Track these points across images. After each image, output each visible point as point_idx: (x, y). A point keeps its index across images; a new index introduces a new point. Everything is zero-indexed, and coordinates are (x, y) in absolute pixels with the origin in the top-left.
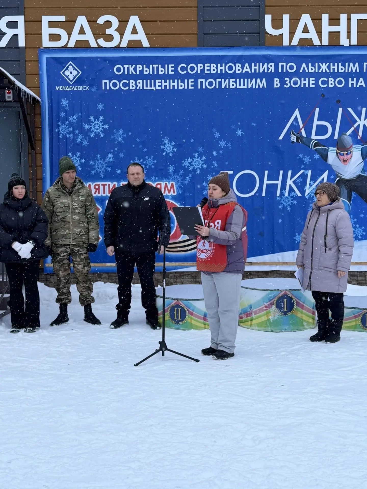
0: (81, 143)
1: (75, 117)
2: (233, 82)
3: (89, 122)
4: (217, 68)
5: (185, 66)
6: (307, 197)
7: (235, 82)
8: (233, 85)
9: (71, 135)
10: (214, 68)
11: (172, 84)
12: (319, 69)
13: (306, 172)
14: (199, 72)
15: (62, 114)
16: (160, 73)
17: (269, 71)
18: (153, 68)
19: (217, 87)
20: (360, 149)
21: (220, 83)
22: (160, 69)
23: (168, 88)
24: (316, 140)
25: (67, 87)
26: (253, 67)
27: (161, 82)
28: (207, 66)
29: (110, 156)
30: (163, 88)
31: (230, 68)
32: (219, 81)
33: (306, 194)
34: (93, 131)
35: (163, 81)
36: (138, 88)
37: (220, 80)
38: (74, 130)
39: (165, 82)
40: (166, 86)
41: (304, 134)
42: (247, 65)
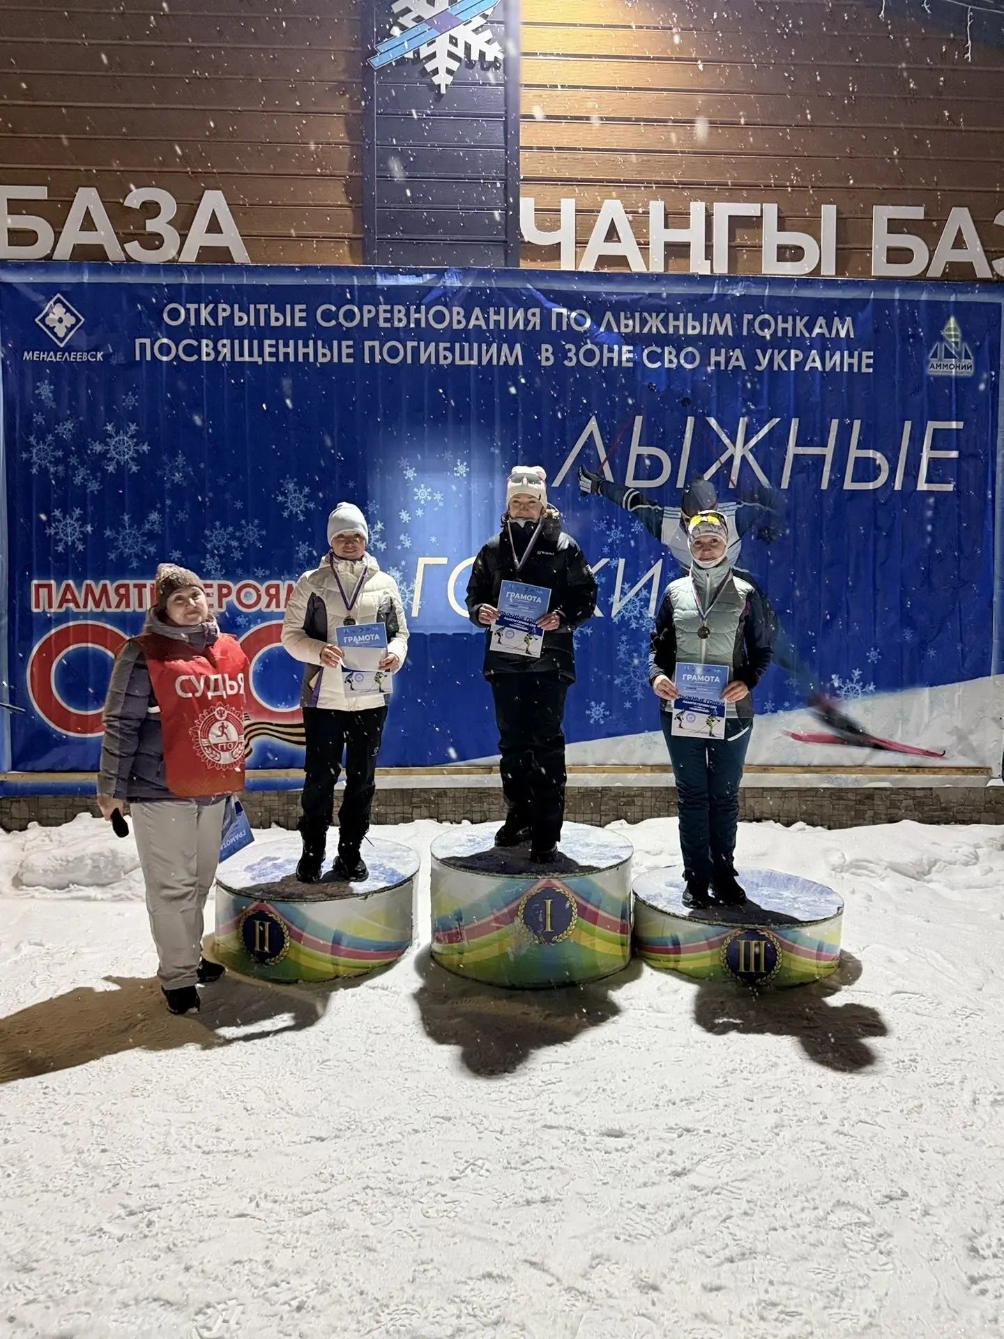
0: (84, 486)
1: (69, 425)
2: (445, 349)
3: (104, 437)
4: (408, 315)
5: (334, 309)
6: (616, 620)
7: (452, 350)
8: (445, 358)
9: (60, 468)
10: (402, 315)
11: (301, 350)
12: (642, 326)
13: (614, 563)
14: (366, 324)
15: (38, 419)
16: (273, 323)
17: (530, 328)
18: (257, 312)
19: (409, 361)
20: (734, 512)
21: (416, 351)
22: (273, 315)
23: (292, 359)
24: (637, 489)
25: (52, 353)
26: (493, 318)
27: (276, 346)
28: (385, 311)
29: (154, 516)
30: (281, 359)
31: (439, 317)
32: (412, 347)
33: (614, 612)
34: (112, 459)
35: (281, 342)
36: (220, 359)
37: (415, 344)
38: (66, 456)
39: (286, 345)
40: (286, 355)
41: (609, 476)
42: (477, 311)
